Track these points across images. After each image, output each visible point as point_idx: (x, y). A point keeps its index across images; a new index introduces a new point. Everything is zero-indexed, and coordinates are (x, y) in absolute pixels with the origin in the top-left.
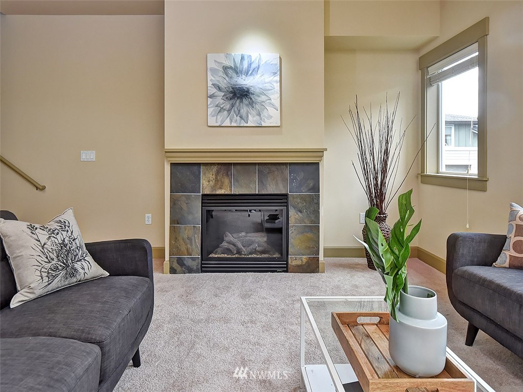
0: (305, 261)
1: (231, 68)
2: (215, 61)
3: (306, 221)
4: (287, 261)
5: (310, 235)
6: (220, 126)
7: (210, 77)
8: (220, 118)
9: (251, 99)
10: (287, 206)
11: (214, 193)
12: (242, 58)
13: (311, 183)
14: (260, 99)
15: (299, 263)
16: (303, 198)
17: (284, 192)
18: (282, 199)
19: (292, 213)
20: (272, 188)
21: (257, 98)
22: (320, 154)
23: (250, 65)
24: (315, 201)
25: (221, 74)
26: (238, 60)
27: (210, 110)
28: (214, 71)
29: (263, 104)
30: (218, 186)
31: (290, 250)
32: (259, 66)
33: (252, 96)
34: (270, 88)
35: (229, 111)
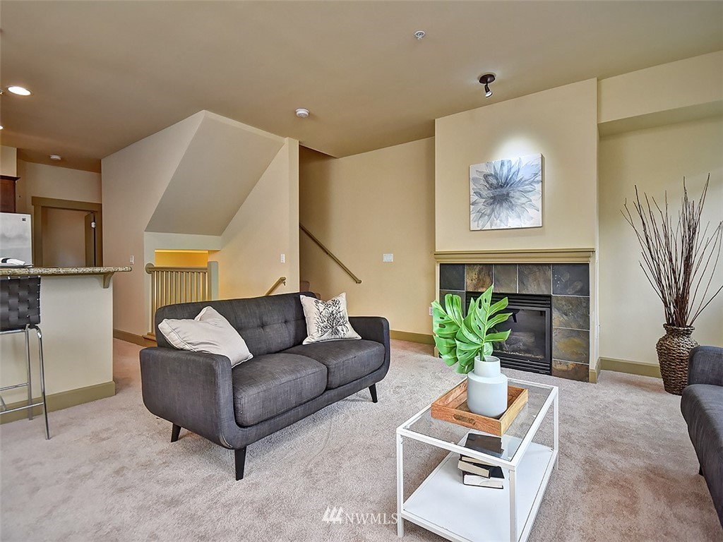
0: (571, 367)
1: (491, 175)
2: (477, 171)
3: (573, 324)
4: (551, 364)
5: (577, 340)
6: (481, 230)
7: (472, 186)
8: (481, 223)
9: (511, 202)
10: (551, 308)
11: (476, 291)
12: (502, 164)
13: (579, 286)
14: (520, 201)
15: (565, 368)
16: (569, 301)
17: (546, 293)
18: (546, 299)
19: (555, 314)
20: (532, 289)
21: (516, 200)
22: (587, 254)
23: (509, 170)
24: (584, 305)
25: (482, 182)
26: (498, 167)
27: (472, 216)
28: (475, 180)
29: (523, 206)
30: (480, 285)
31: (554, 353)
32: (519, 169)
33: (512, 200)
34: (531, 189)
35: (490, 215)
